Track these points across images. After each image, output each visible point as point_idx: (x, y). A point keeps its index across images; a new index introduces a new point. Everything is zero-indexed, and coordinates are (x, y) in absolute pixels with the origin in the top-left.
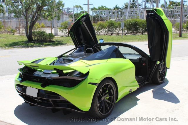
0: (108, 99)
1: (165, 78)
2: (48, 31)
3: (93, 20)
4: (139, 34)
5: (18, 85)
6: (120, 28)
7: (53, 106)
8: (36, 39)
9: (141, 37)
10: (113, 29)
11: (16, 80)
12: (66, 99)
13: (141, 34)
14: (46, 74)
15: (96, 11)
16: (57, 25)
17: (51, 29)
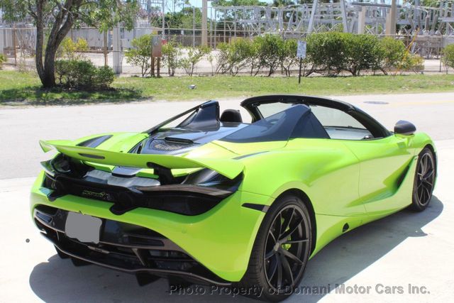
0: (290, 250)
1: (431, 195)
2: (97, 61)
3: (218, 33)
4: (346, 75)
5: (40, 207)
6: (292, 57)
7: (142, 267)
8: (64, 80)
9: (351, 81)
10: (274, 59)
11: (34, 195)
12: (180, 248)
13: (351, 74)
14: (122, 178)
15: (226, 8)
16: (121, 45)
17: (103, 54)
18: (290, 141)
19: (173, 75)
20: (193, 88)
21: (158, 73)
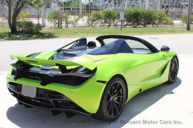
0: (117, 100)
1: (176, 77)
2: (35, 21)
3: (86, 9)
4: (141, 27)
5: (10, 83)
6: (118, 19)
7: (54, 108)
8: (21, 30)
9: (143, 29)
10: (110, 20)
11: (8, 78)
12: (70, 99)
13: (143, 26)
16: (45, 14)
17: (37, 19)
18: (117, 54)
19: (67, 27)
20: (76, 32)
21: (61, 26)
